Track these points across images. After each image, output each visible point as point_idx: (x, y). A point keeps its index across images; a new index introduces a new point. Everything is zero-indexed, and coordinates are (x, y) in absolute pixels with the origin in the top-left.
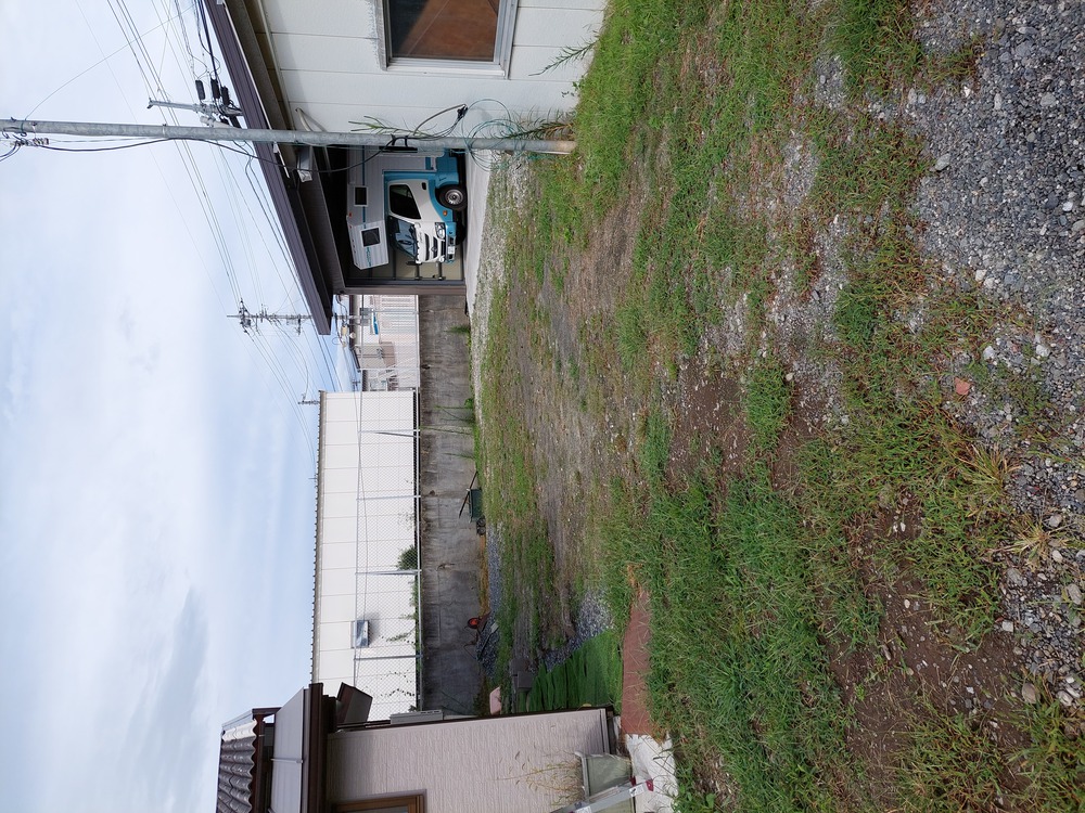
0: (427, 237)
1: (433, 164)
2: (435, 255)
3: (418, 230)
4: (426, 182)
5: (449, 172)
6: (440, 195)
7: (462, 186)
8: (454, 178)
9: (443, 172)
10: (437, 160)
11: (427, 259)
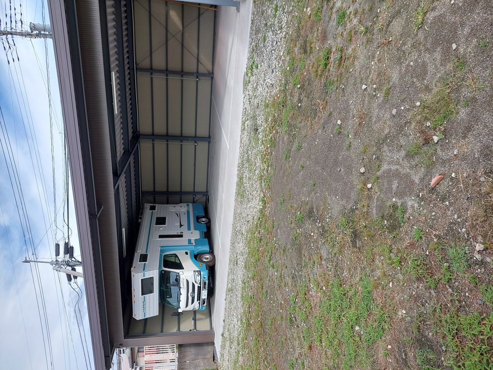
0: (188, 282)
1: (193, 242)
2: (193, 302)
3: (182, 277)
4: (188, 251)
5: (202, 245)
6: (197, 257)
7: (212, 251)
8: (206, 248)
9: (199, 245)
10: (195, 240)
11: (187, 305)
